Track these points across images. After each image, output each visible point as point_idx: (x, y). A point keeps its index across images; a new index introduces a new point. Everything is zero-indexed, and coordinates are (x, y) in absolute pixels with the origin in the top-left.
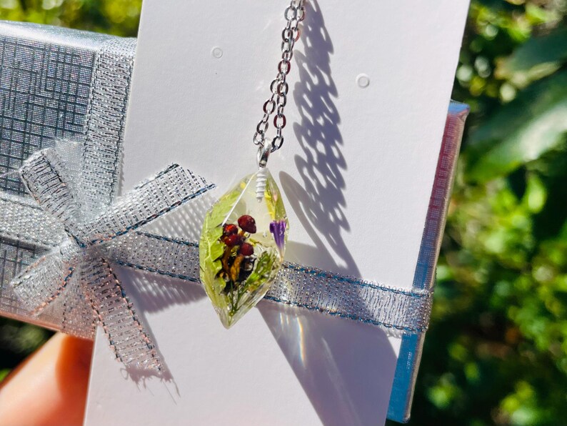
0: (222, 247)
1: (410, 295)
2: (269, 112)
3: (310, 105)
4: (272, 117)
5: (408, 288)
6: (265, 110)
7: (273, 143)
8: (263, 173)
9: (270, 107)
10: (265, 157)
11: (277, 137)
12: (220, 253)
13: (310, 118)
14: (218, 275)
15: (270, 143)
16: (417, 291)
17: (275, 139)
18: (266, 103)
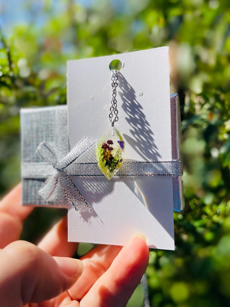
0: (103, 150)
1: (172, 162)
2: (112, 111)
3: (130, 110)
4: (113, 112)
5: (171, 160)
6: (111, 110)
7: (115, 119)
8: (113, 128)
9: (112, 109)
10: (113, 123)
11: (116, 117)
12: (102, 152)
13: (132, 116)
14: (103, 160)
15: (114, 119)
16: (174, 160)
17: (115, 118)
18: (111, 108)
